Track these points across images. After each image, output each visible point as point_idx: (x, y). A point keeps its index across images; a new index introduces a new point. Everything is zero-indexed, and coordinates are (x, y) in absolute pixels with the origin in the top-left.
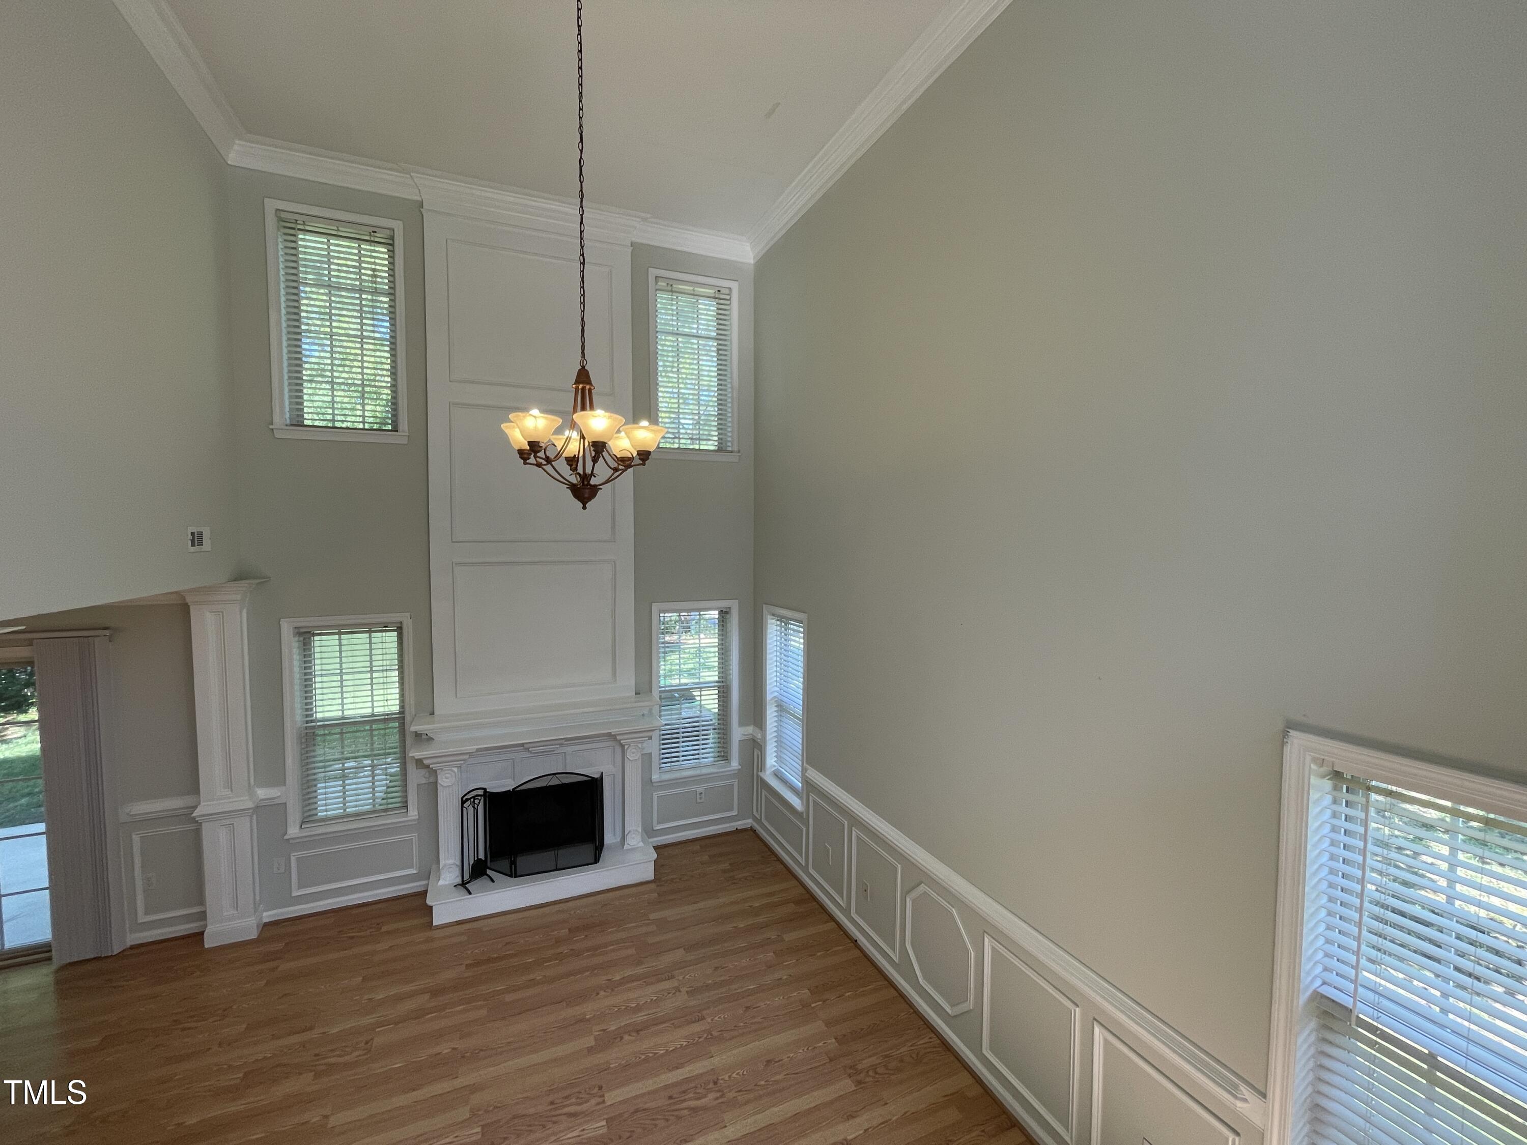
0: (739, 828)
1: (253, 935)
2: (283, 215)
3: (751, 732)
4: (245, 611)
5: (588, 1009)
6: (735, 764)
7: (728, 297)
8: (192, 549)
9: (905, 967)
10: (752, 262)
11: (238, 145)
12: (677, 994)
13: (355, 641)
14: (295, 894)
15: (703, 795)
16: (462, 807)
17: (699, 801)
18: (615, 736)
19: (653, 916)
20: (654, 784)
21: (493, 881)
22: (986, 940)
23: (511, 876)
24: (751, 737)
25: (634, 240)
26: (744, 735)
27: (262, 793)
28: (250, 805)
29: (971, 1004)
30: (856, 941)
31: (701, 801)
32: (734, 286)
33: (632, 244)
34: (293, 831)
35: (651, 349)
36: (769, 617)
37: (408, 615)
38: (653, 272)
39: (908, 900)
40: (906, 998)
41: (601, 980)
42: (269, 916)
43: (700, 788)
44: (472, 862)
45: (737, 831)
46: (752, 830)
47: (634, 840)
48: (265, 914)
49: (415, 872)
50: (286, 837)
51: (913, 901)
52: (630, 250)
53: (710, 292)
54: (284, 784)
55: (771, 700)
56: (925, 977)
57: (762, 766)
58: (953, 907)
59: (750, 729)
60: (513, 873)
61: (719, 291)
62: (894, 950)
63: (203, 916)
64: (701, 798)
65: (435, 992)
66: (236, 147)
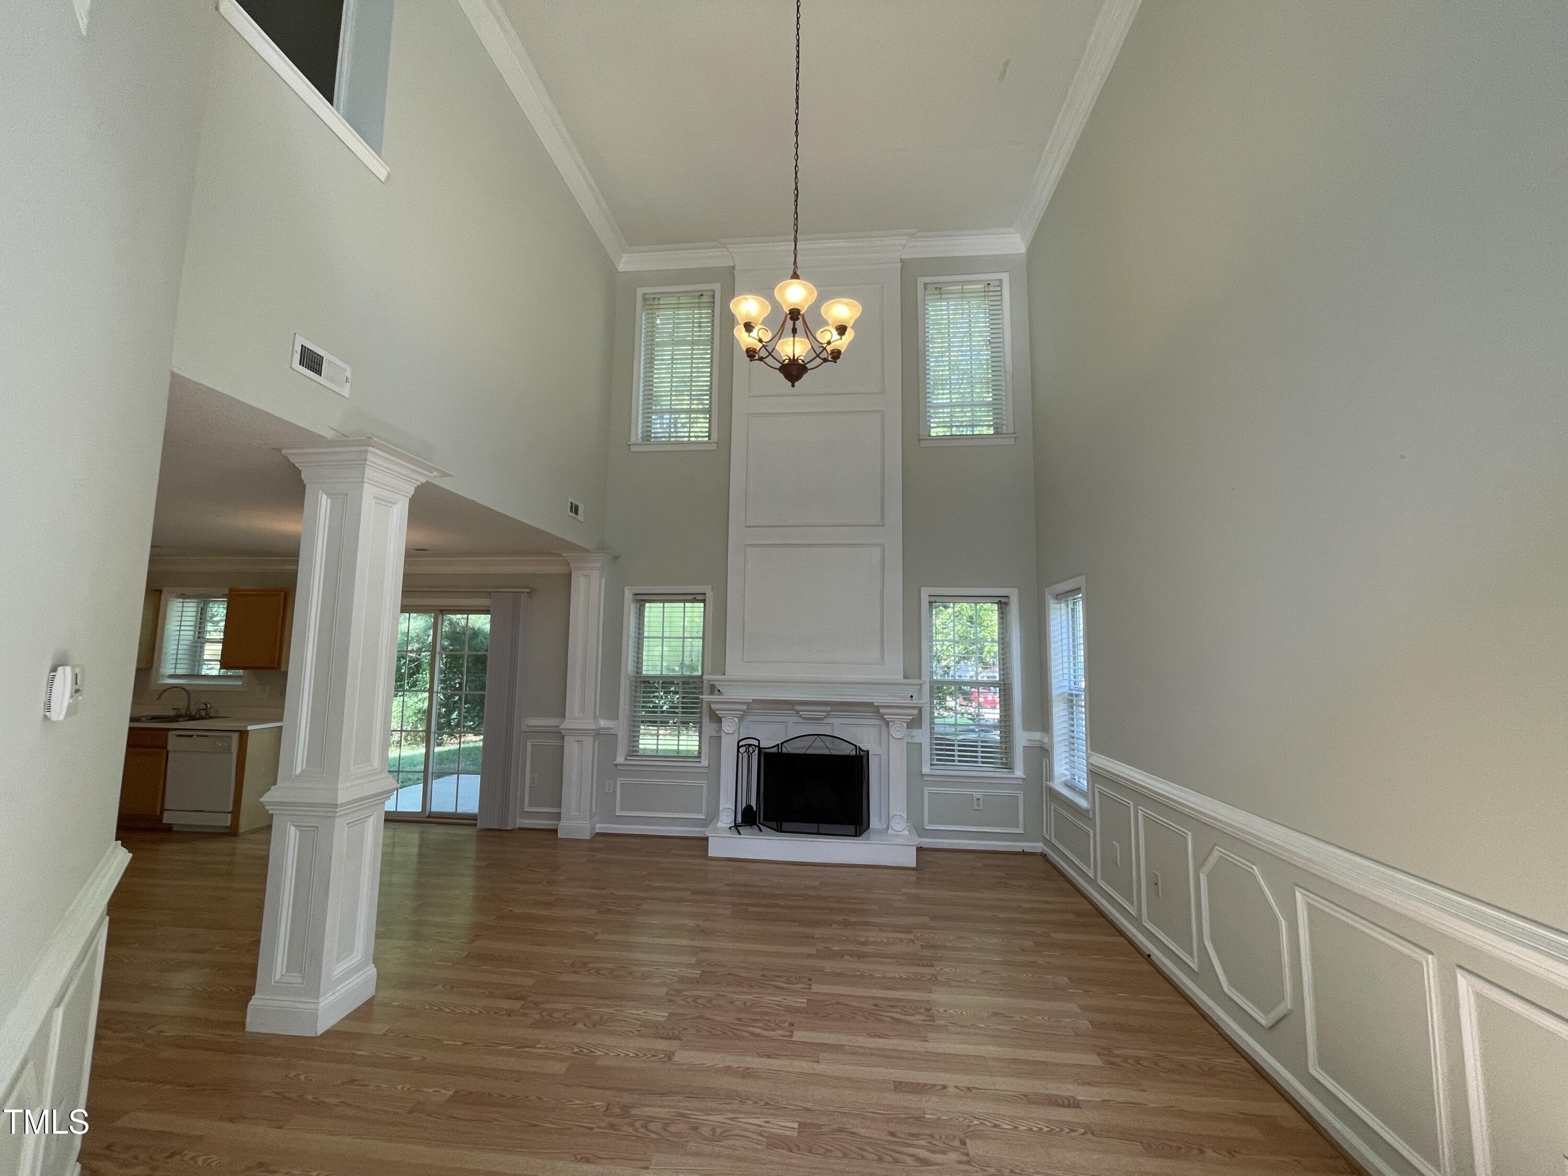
0: (1025, 850)
1: (587, 837)
2: (647, 296)
3: (1038, 738)
4: (604, 579)
5: (818, 932)
6: (1019, 772)
7: (999, 289)
8: (571, 514)
9: (1205, 975)
10: (1024, 251)
11: (625, 257)
12: (911, 944)
13: (674, 610)
14: (618, 814)
15: (981, 802)
16: (738, 751)
17: (976, 808)
18: (878, 707)
19: (903, 890)
20: (925, 778)
21: (761, 831)
22: (1299, 896)
23: (777, 831)
24: (1038, 745)
25: (903, 257)
26: (1029, 740)
27: (603, 723)
28: (593, 727)
29: (1288, 1004)
30: (1149, 956)
31: (978, 808)
32: (1005, 277)
33: (901, 261)
34: (620, 759)
35: (921, 347)
36: (1051, 601)
37: (710, 587)
38: (922, 280)
39: (1202, 876)
40: (1208, 1019)
41: (839, 918)
42: (600, 827)
43: (977, 793)
44: (744, 806)
45: (1023, 853)
46: (1044, 856)
47: (900, 826)
48: (598, 825)
49: (703, 817)
50: (615, 762)
51: (1208, 876)
52: (900, 265)
53: (980, 287)
54: (617, 719)
55: (1059, 695)
56: (1231, 982)
57: (1050, 776)
58: (1254, 864)
59: (1037, 736)
60: (779, 830)
61: (989, 284)
62: (1191, 955)
63: (558, 816)
64: (978, 805)
65: (694, 892)
66: (623, 259)
